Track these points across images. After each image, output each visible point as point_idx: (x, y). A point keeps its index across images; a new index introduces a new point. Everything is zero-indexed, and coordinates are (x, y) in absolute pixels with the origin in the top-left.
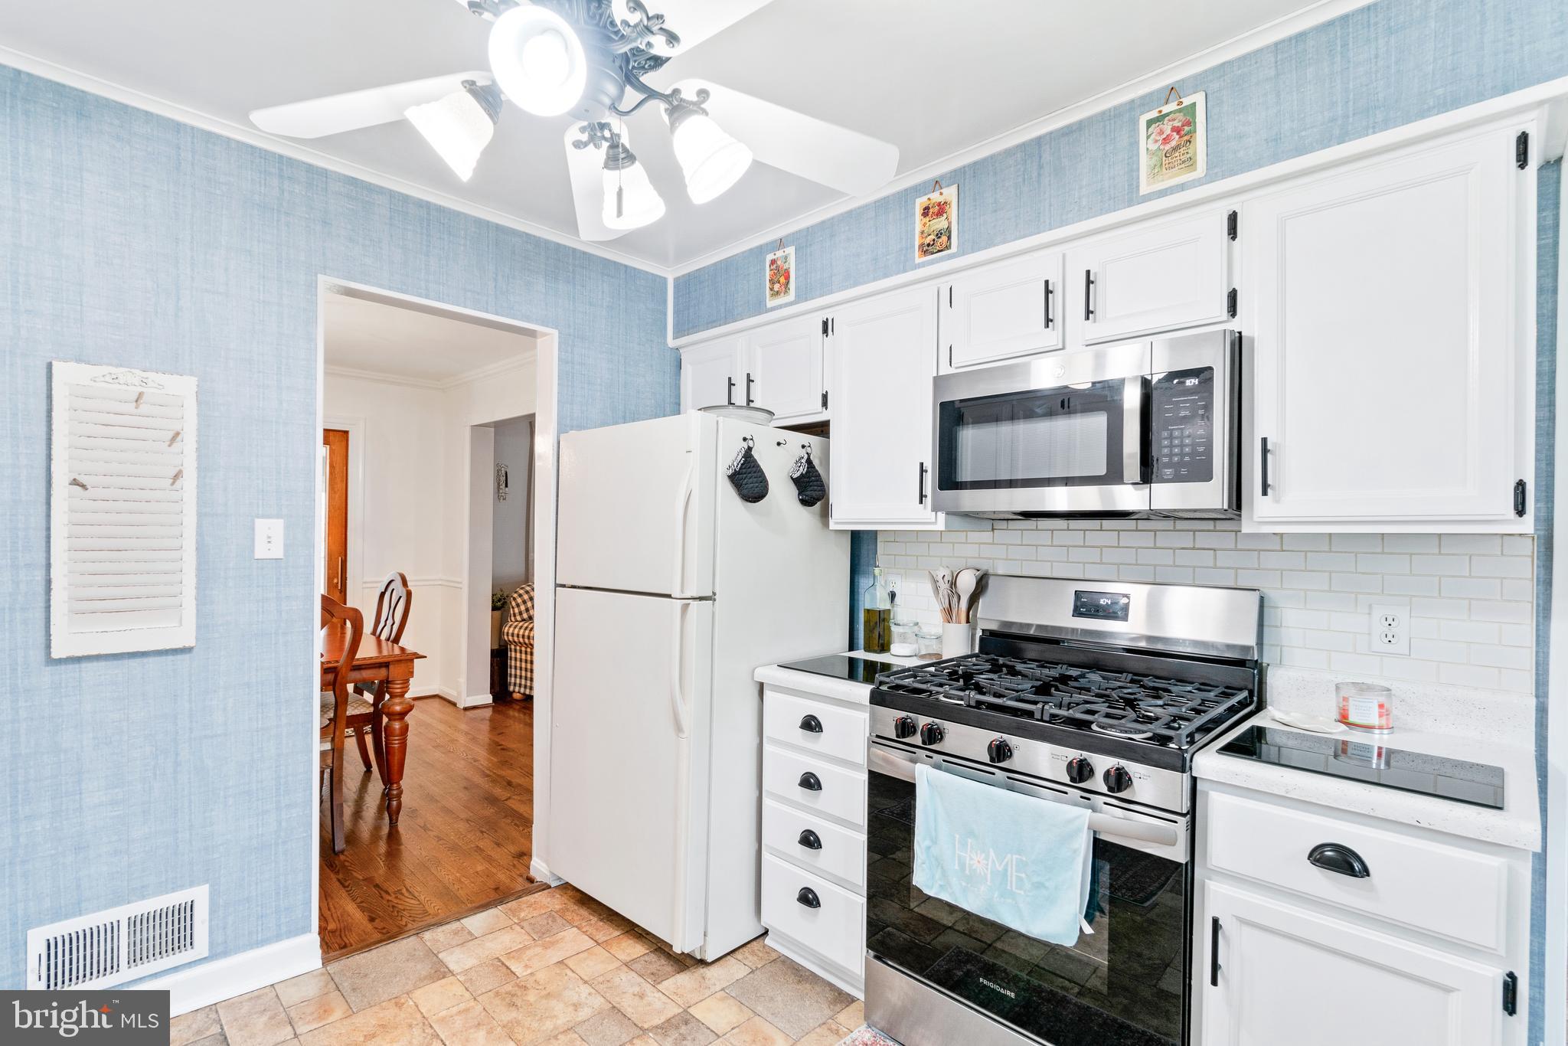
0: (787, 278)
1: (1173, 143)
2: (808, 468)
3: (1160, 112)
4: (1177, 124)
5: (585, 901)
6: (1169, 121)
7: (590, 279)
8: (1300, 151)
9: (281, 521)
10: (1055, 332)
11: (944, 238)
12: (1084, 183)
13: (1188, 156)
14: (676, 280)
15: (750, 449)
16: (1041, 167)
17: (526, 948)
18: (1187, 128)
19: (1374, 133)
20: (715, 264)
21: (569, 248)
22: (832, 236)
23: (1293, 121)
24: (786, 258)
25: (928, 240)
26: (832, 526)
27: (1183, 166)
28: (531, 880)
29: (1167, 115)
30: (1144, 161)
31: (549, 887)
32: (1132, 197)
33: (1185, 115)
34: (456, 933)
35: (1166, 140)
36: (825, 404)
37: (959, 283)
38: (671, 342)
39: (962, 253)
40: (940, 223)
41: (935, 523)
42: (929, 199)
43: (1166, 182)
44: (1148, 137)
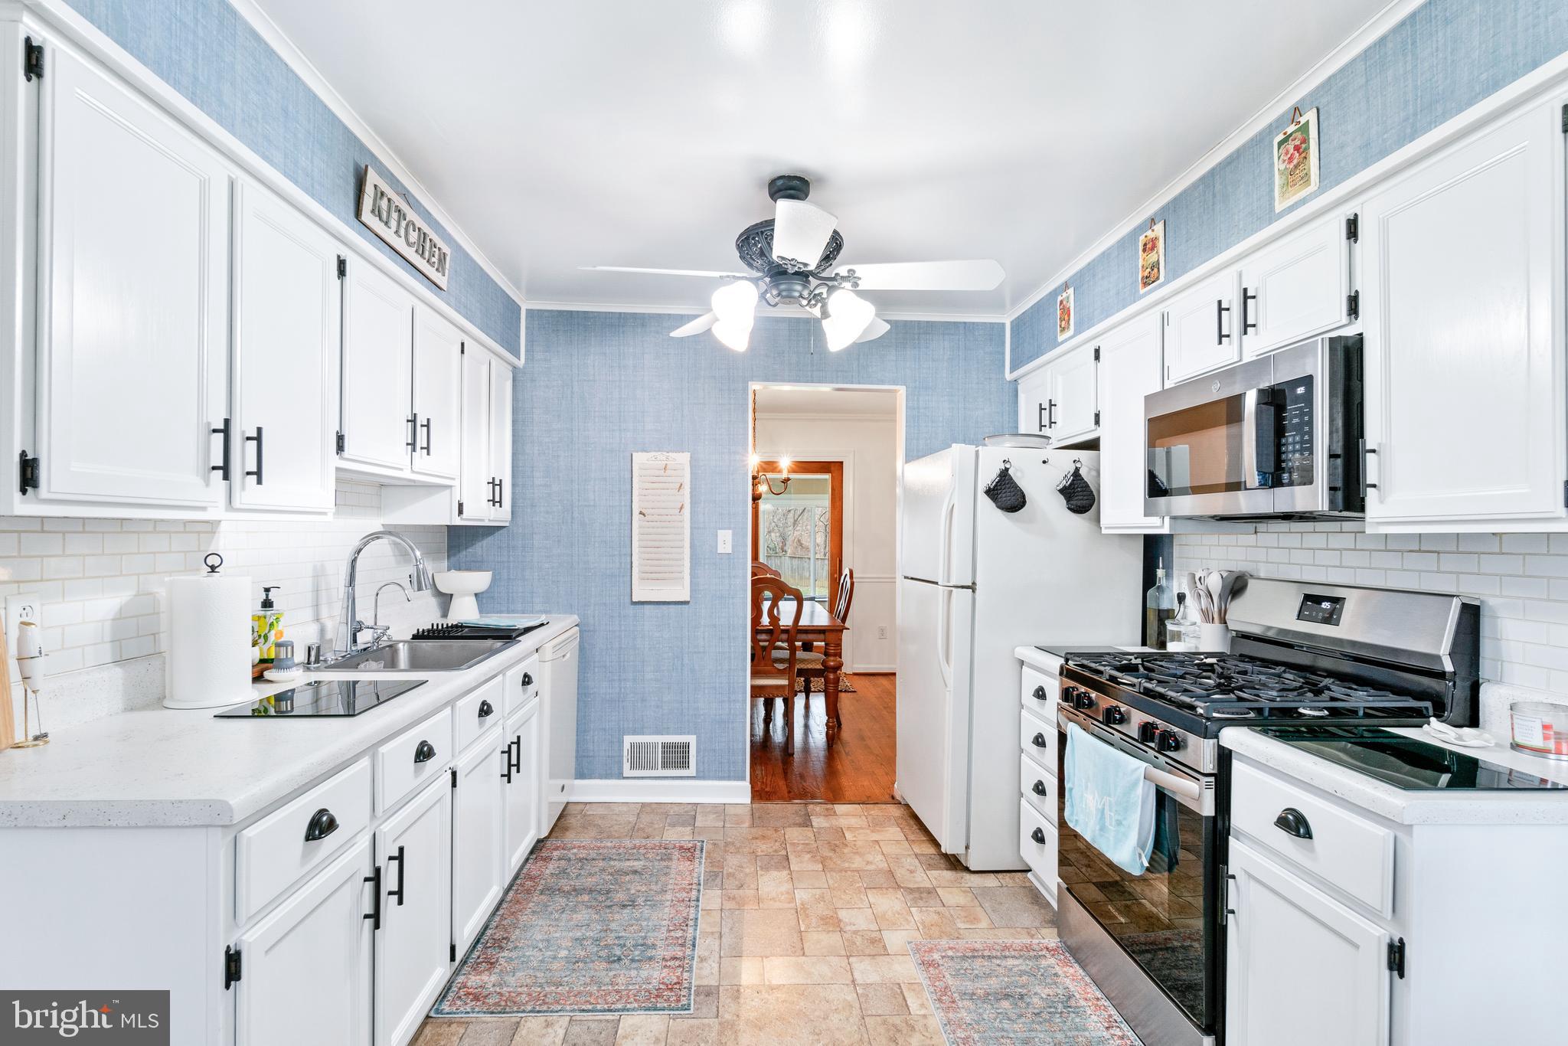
0: (1069, 315)
1: (1295, 162)
2: (1073, 480)
3: (1285, 134)
4: (1297, 142)
5: (915, 817)
6: (1292, 140)
7: (932, 341)
8: (1384, 153)
9: (730, 531)
10: (1231, 347)
11: (1156, 270)
12: (1242, 207)
13: (1305, 172)
14: (1012, 322)
15: (1007, 469)
16: (1214, 196)
17: (861, 828)
18: (1304, 146)
19: (1436, 127)
20: (1032, 307)
21: (915, 321)
22: (1094, 276)
23: (1378, 125)
24: (1068, 298)
25: (1146, 274)
26: (1104, 531)
27: (1302, 182)
28: (893, 797)
29: (1291, 135)
30: (1278, 180)
31: (900, 804)
32: (1272, 217)
33: (1302, 134)
34: (827, 809)
35: (1291, 159)
36: (1097, 422)
37: (1173, 307)
38: (1009, 376)
39: (1167, 282)
40: (1153, 257)
41: (1162, 526)
42: (1146, 237)
43: (1291, 199)
44: (1279, 158)
